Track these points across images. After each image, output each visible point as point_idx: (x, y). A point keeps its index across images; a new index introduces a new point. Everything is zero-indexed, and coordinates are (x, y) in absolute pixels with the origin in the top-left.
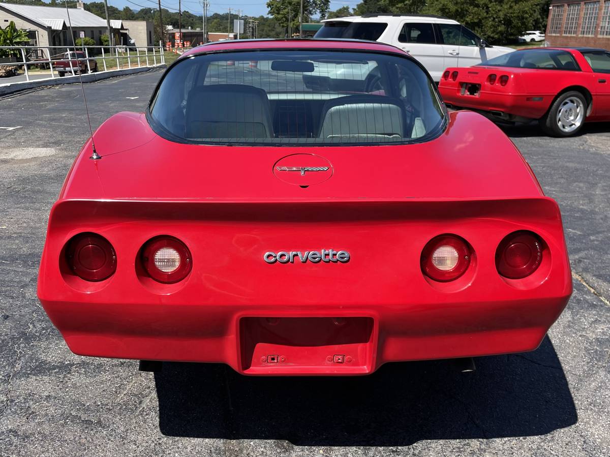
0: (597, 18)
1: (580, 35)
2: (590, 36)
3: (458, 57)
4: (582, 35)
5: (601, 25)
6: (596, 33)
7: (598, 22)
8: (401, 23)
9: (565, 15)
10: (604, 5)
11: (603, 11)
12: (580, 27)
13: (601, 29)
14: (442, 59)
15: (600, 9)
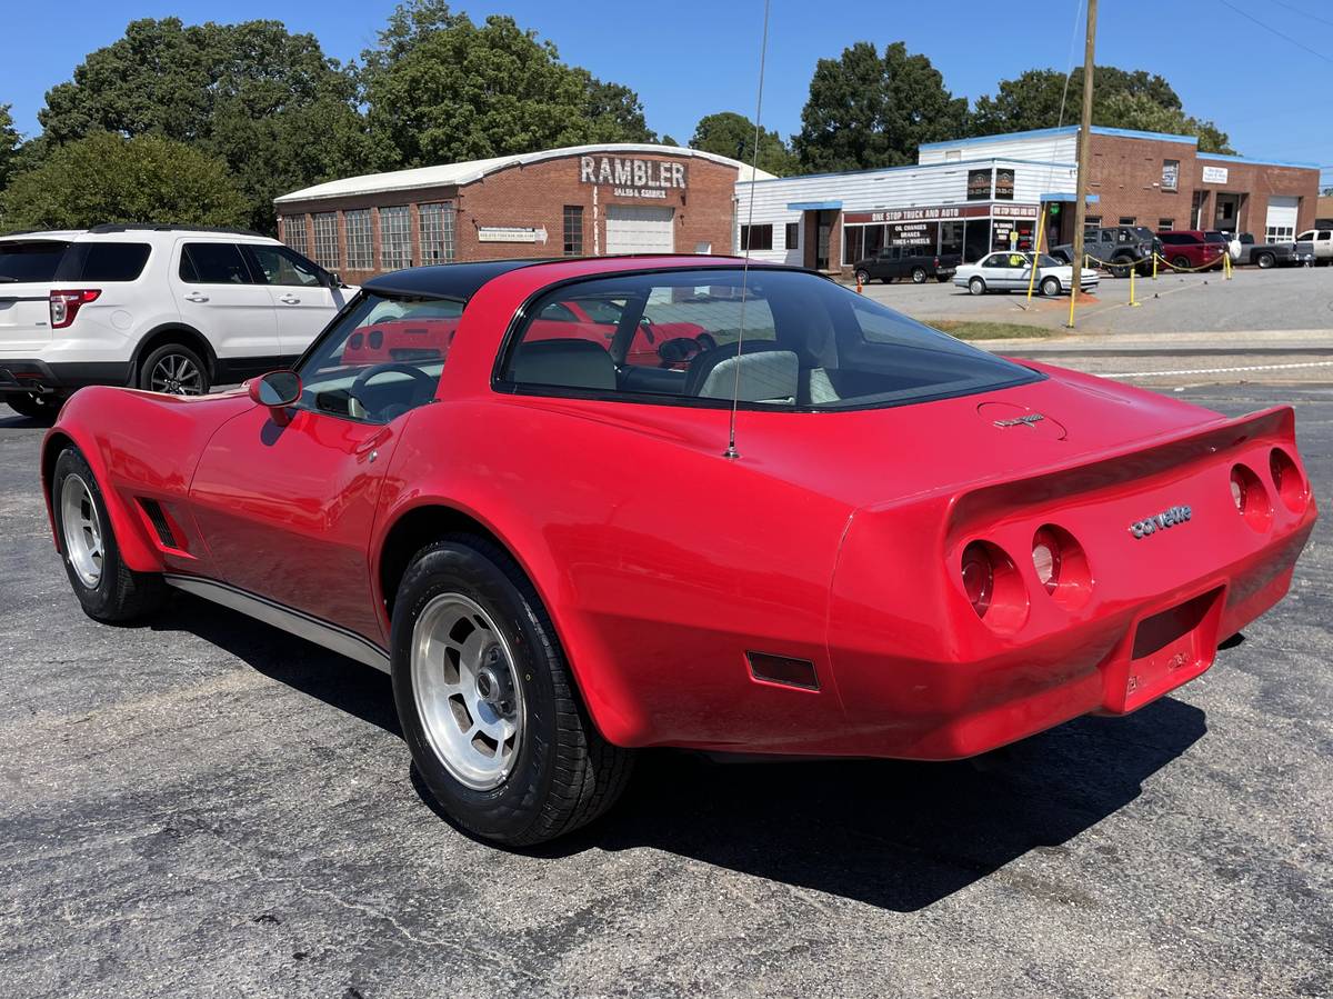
0: (372, 238)
1: (348, 269)
2: (367, 269)
3: (299, 307)
4: (352, 269)
5: (382, 250)
6: (376, 264)
7: (376, 244)
8: (177, 244)
9: (311, 234)
10: (379, 216)
11: (380, 225)
12: (343, 255)
13: (384, 256)
14: (272, 311)
15: (375, 223)
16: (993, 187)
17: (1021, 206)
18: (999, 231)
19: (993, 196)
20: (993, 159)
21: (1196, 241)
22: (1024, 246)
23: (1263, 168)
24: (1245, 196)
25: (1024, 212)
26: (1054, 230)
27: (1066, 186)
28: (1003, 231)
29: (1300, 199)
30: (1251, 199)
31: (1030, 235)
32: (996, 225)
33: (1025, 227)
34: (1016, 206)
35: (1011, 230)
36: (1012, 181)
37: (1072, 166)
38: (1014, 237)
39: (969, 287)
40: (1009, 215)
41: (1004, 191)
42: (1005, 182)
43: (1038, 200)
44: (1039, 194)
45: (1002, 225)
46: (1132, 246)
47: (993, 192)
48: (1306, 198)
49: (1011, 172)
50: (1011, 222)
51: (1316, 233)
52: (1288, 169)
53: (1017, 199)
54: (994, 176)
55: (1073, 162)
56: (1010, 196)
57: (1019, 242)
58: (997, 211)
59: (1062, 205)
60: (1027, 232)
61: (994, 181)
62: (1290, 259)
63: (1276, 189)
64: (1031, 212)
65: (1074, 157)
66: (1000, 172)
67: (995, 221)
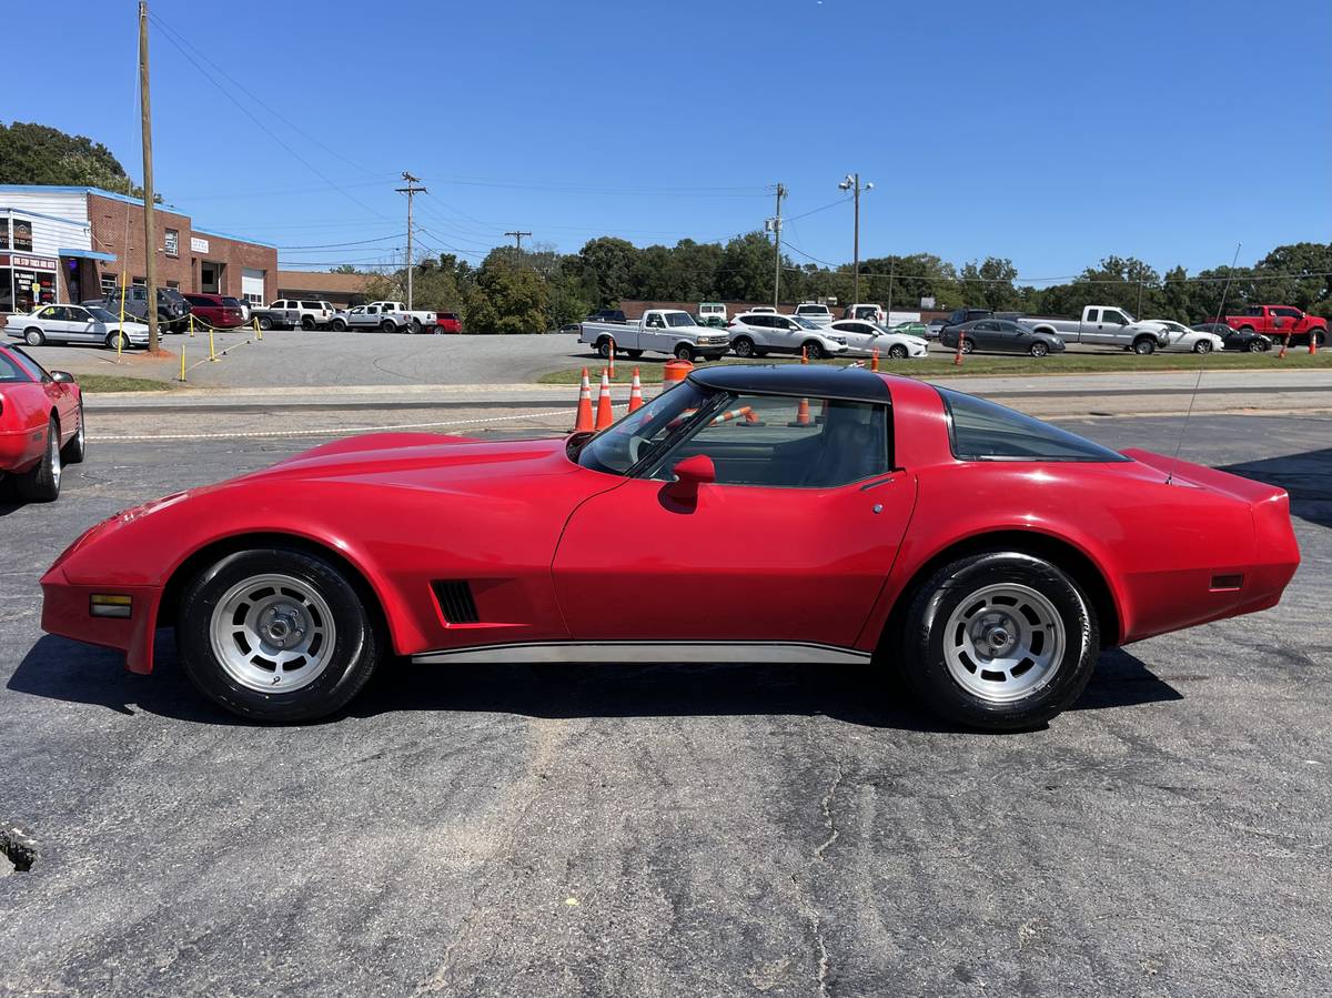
16: (11, 236)
17: (40, 259)
18: (20, 281)
19: (11, 246)
20: (9, 210)
21: (216, 305)
22: (46, 297)
23: (235, 244)
24: (224, 265)
25: (43, 264)
26: (74, 285)
27: (81, 244)
28: (25, 282)
29: (265, 272)
30: (229, 269)
31: (51, 286)
32: (17, 275)
33: (45, 279)
34: (35, 258)
35: (32, 281)
36: (30, 233)
37: (85, 225)
38: (36, 288)
39: (25, 338)
40: (29, 266)
41: (23, 243)
42: (23, 233)
43: (56, 254)
44: (56, 248)
45: (23, 276)
46: (166, 305)
47: (11, 242)
48: (269, 272)
49: (28, 224)
50: (32, 273)
51: (286, 301)
52: (253, 246)
53: (36, 250)
54: (11, 226)
55: (85, 221)
56: (29, 248)
57: (41, 293)
58: (17, 261)
59: (79, 261)
60: (48, 284)
61: (11, 231)
62: (284, 323)
63: (247, 263)
64: (50, 265)
65: (86, 216)
66: (17, 222)
67: (16, 271)
